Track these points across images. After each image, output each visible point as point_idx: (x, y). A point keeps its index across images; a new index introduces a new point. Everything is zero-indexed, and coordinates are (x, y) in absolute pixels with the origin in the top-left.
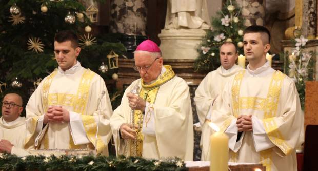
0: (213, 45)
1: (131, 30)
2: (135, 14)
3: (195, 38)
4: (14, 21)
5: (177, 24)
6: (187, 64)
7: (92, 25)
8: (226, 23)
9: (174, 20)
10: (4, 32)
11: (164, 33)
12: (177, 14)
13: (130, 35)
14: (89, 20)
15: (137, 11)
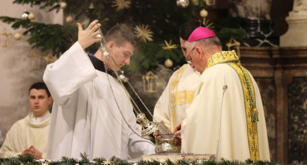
1: (253, 14)
7: (208, 9)
11: (292, 16)
13: (252, 18)
14: (205, 3)
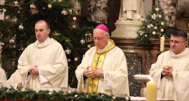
0: (146, 30)
1: (99, 20)
2: (102, 11)
3: (136, 26)
4: (32, 13)
5: (126, 17)
6: (131, 41)
7: (77, 17)
8: (154, 18)
9: (124, 15)
10: (26, 19)
11: (118, 22)
12: (126, 12)
13: (98, 22)
14: (75, 13)
15: (103, 9)
